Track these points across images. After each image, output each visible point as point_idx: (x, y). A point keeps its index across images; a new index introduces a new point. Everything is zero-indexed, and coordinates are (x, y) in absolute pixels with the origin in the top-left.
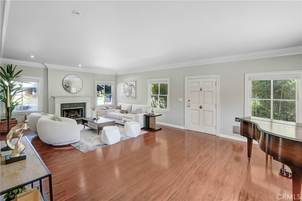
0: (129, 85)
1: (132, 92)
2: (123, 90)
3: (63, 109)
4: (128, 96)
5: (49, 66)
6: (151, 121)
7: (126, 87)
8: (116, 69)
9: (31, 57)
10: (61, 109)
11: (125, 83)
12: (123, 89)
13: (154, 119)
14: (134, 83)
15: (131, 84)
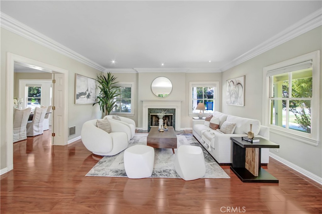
0: (235, 83)
1: (240, 95)
2: (229, 93)
3: (151, 114)
4: (234, 102)
5: (140, 70)
6: (248, 155)
7: (232, 87)
8: (210, 61)
9: (112, 63)
10: (149, 114)
11: (230, 82)
12: (228, 91)
13: (253, 152)
14: (241, 80)
15: (238, 82)
